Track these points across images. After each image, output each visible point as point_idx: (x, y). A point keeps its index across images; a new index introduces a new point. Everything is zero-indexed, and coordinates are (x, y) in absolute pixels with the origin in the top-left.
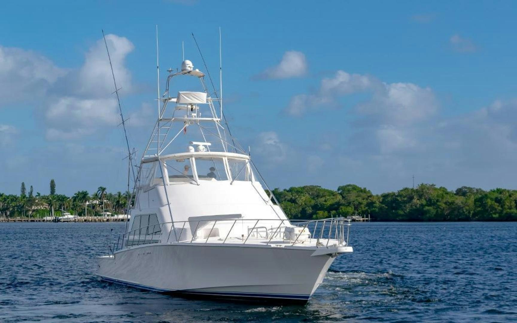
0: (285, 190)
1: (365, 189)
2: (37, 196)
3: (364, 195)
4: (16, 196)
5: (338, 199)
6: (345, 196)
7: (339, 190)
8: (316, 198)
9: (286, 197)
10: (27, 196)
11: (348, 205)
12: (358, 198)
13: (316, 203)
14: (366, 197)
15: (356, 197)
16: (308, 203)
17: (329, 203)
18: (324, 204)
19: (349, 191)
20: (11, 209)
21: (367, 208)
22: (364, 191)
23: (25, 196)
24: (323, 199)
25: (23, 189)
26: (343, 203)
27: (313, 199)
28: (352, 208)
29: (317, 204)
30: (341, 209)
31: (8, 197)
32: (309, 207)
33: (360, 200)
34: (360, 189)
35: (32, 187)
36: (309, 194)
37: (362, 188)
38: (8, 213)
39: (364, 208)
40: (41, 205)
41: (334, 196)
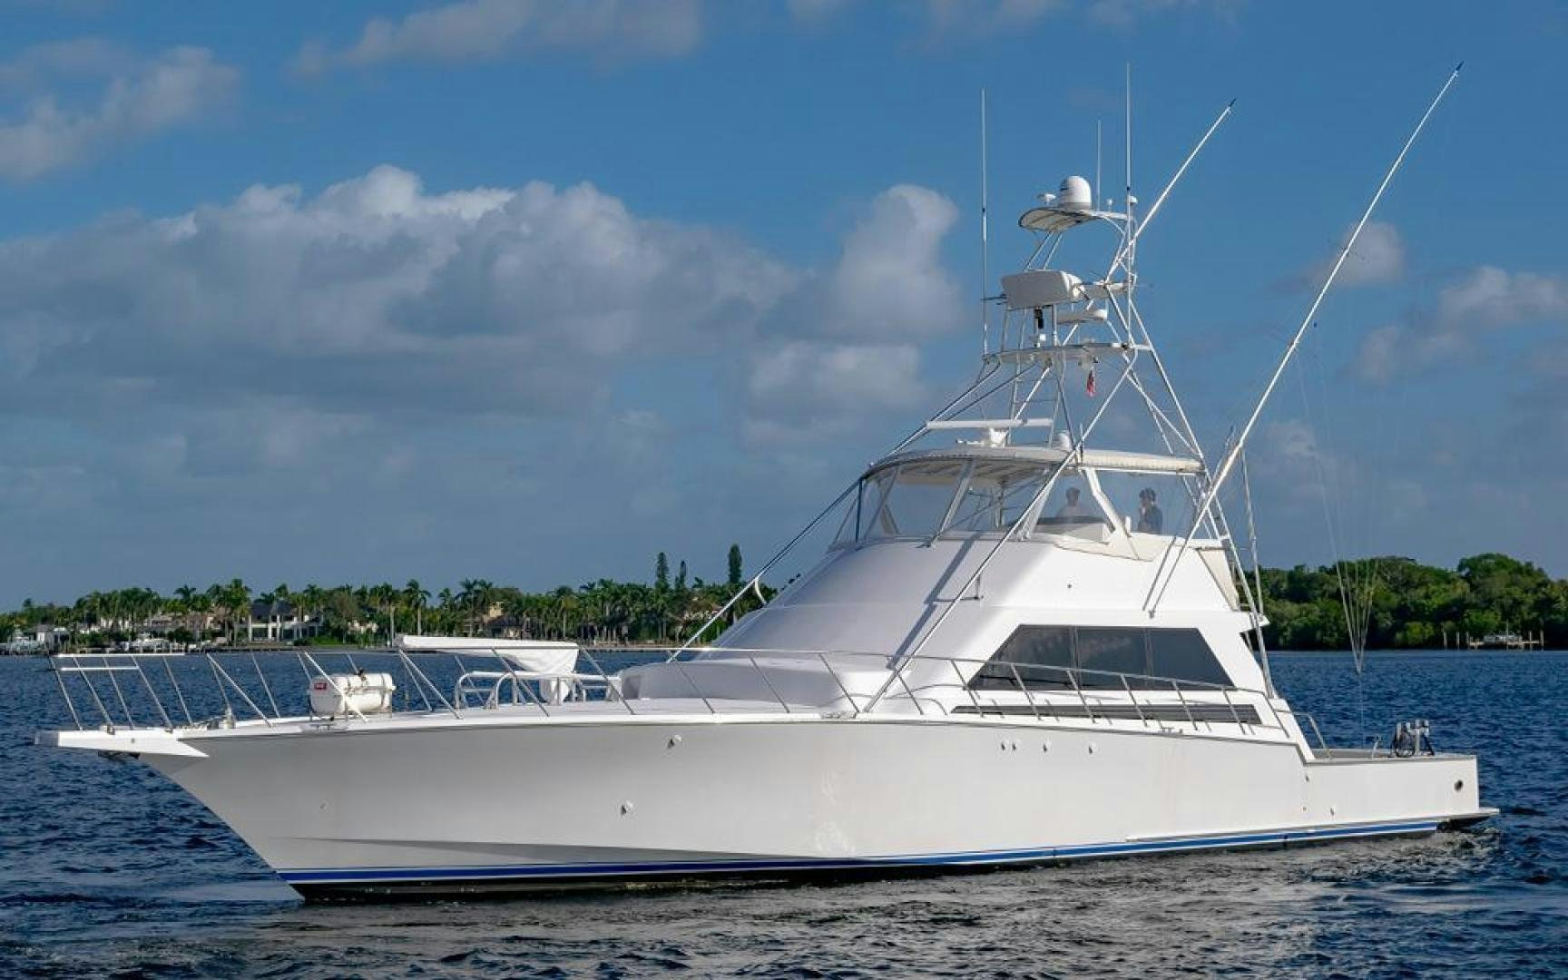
0: (1322, 569)
1: (1529, 564)
2: (695, 586)
3: (1527, 581)
4: (645, 586)
5: (1459, 591)
6: (1479, 585)
7: (1461, 568)
8: (1402, 590)
9: (1325, 587)
10: (673, 587)
11: (1488, 608)
12: (1512, 589)
13: (1403, 603)
14: (1534, 586)
15: (1508, 586)
16: (1382, 602)
17: (1436, 601)
18: (1423, 605)
19: (1488, 571)
20: (632, 619)
21: (1535, 614)
22: (1527, 570)
23: (667, 586)
24: (1422, 592)
25: (662, 569)
26: (1474, 601)
27: (1396, 591)
28: (1496, 614)
29: (1405, 605)
30: (1469, 616)
31: (624, 590)
32: (1384, 612)
33: (1517, 593)
34: (1516, 567)
35: (683, 563)
36: (1385, 579)
37: (1523, 564)
38: (625, 630)
39: (1529, 614)
40: (707, 609)
41: (1449, 582)
